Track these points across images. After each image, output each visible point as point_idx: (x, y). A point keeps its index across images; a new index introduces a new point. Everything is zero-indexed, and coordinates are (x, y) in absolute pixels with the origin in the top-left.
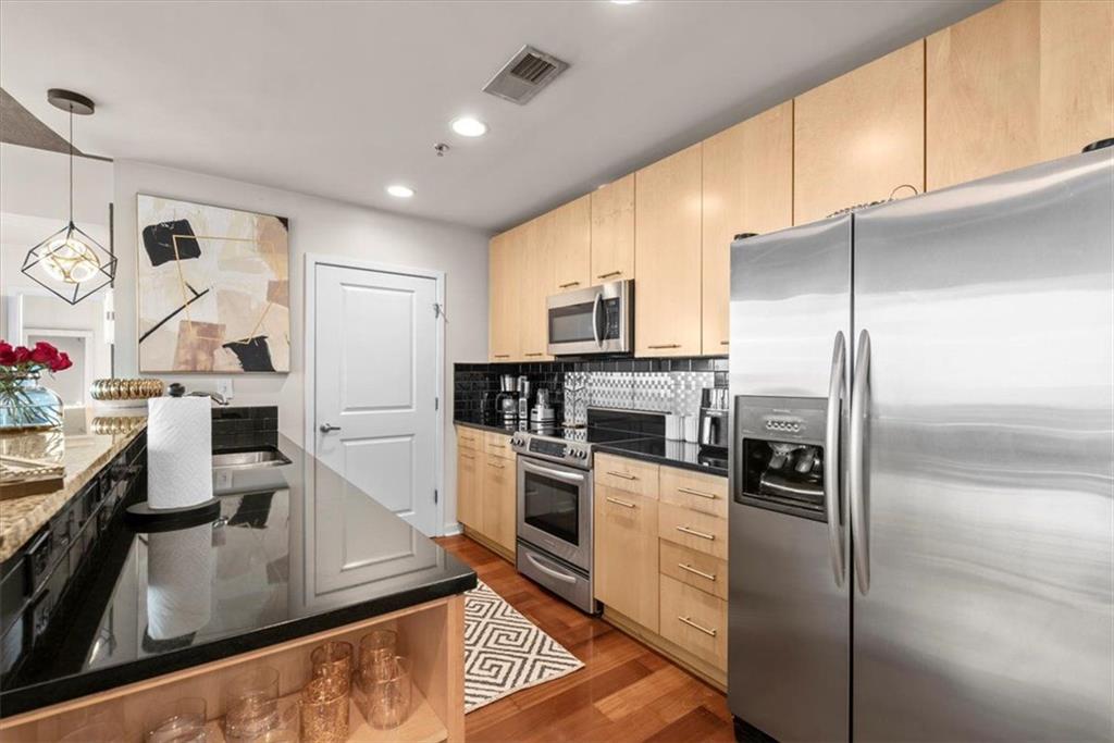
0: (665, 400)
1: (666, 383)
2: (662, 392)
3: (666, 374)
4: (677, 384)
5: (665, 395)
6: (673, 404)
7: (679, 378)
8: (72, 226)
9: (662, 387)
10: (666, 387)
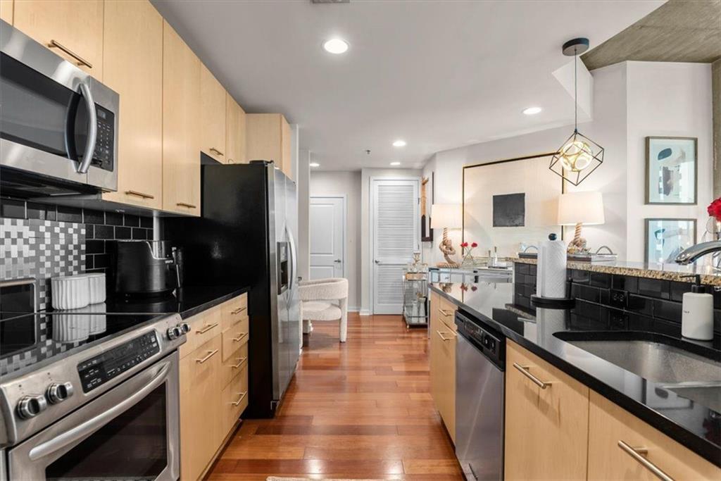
0: (21, 260)
1: (20, 235)
2: (14, 250)
3: (20, 222)
4: (40, 238)
5: (20, 253)
6: (32, 265)
7: (42, 229)
8: (576, 131)
9: (14, 242)
10: (20, 241)
